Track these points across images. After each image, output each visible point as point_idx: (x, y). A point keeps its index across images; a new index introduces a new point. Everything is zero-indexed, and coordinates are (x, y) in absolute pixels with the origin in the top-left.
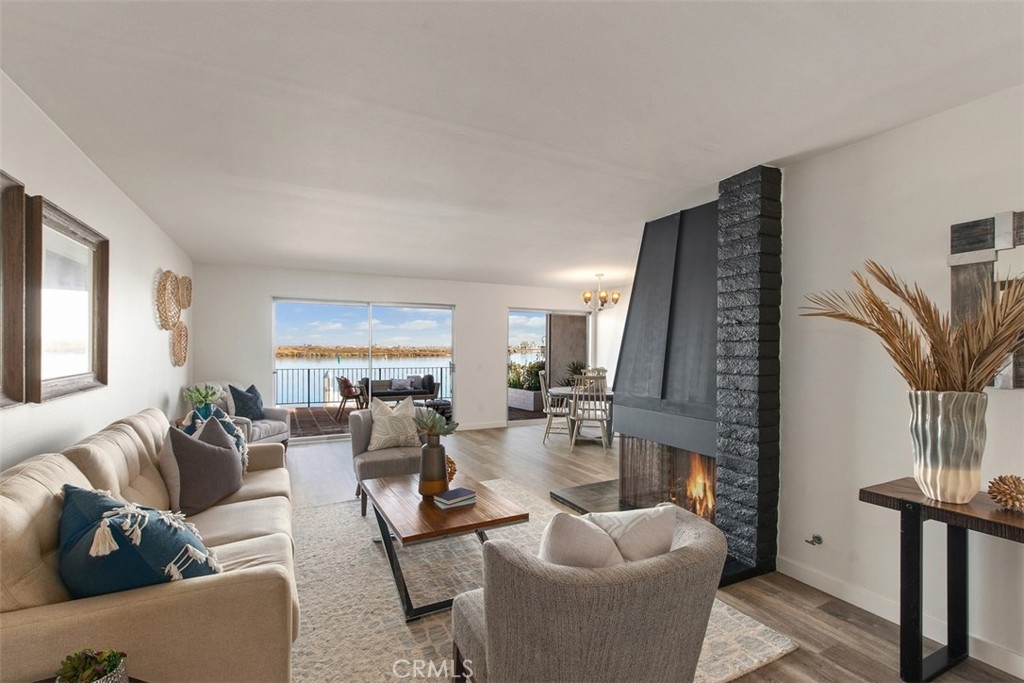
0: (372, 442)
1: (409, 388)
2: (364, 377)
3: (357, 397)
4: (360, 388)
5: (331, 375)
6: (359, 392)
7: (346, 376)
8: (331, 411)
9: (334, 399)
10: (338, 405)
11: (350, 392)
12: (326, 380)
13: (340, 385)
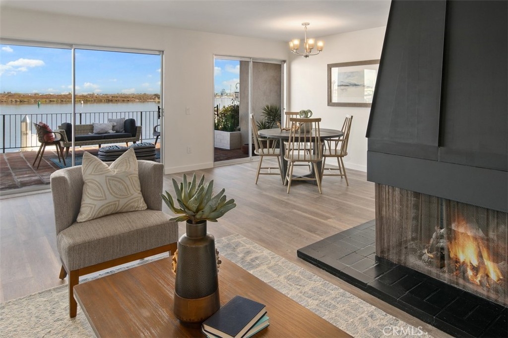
0: (83, 209)
1: (111, 131)
2: (64, 122)
3: (57, 143)
4: (61, 133)
5: (28, 121)
6: (59, 137)
7: (44, 122)
8: (29, 156)
9: (33, 143)
10: (37, 149)
11: (50, 137)
12: (23, 124)
13: (38, 131)
